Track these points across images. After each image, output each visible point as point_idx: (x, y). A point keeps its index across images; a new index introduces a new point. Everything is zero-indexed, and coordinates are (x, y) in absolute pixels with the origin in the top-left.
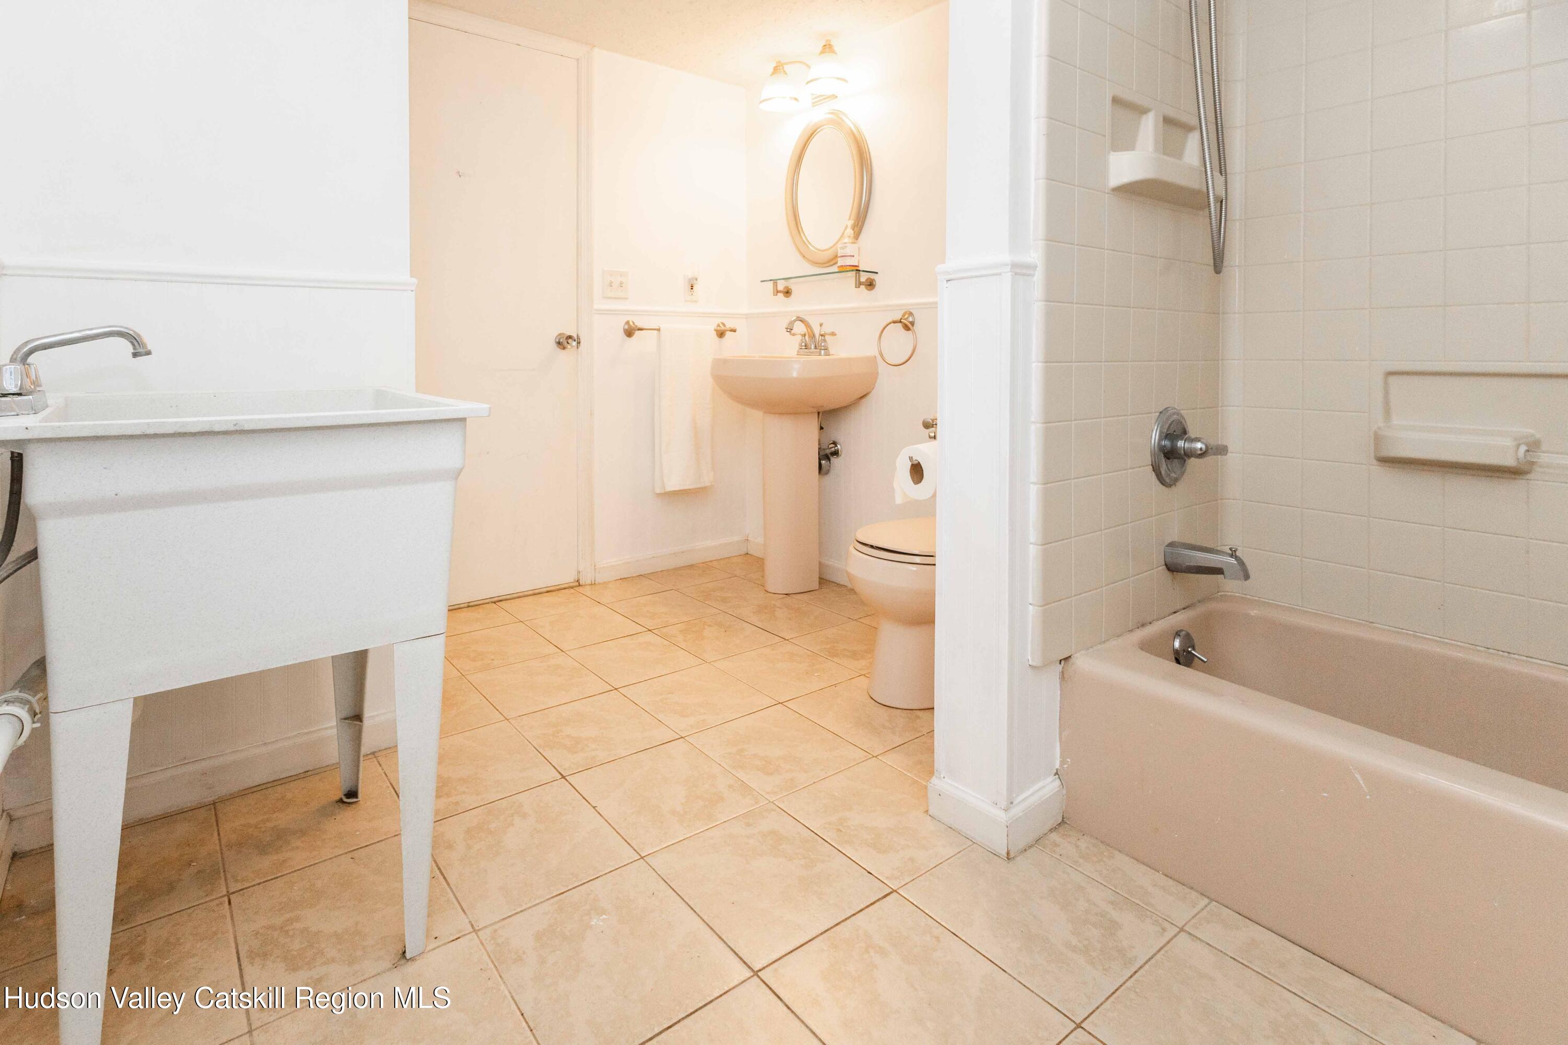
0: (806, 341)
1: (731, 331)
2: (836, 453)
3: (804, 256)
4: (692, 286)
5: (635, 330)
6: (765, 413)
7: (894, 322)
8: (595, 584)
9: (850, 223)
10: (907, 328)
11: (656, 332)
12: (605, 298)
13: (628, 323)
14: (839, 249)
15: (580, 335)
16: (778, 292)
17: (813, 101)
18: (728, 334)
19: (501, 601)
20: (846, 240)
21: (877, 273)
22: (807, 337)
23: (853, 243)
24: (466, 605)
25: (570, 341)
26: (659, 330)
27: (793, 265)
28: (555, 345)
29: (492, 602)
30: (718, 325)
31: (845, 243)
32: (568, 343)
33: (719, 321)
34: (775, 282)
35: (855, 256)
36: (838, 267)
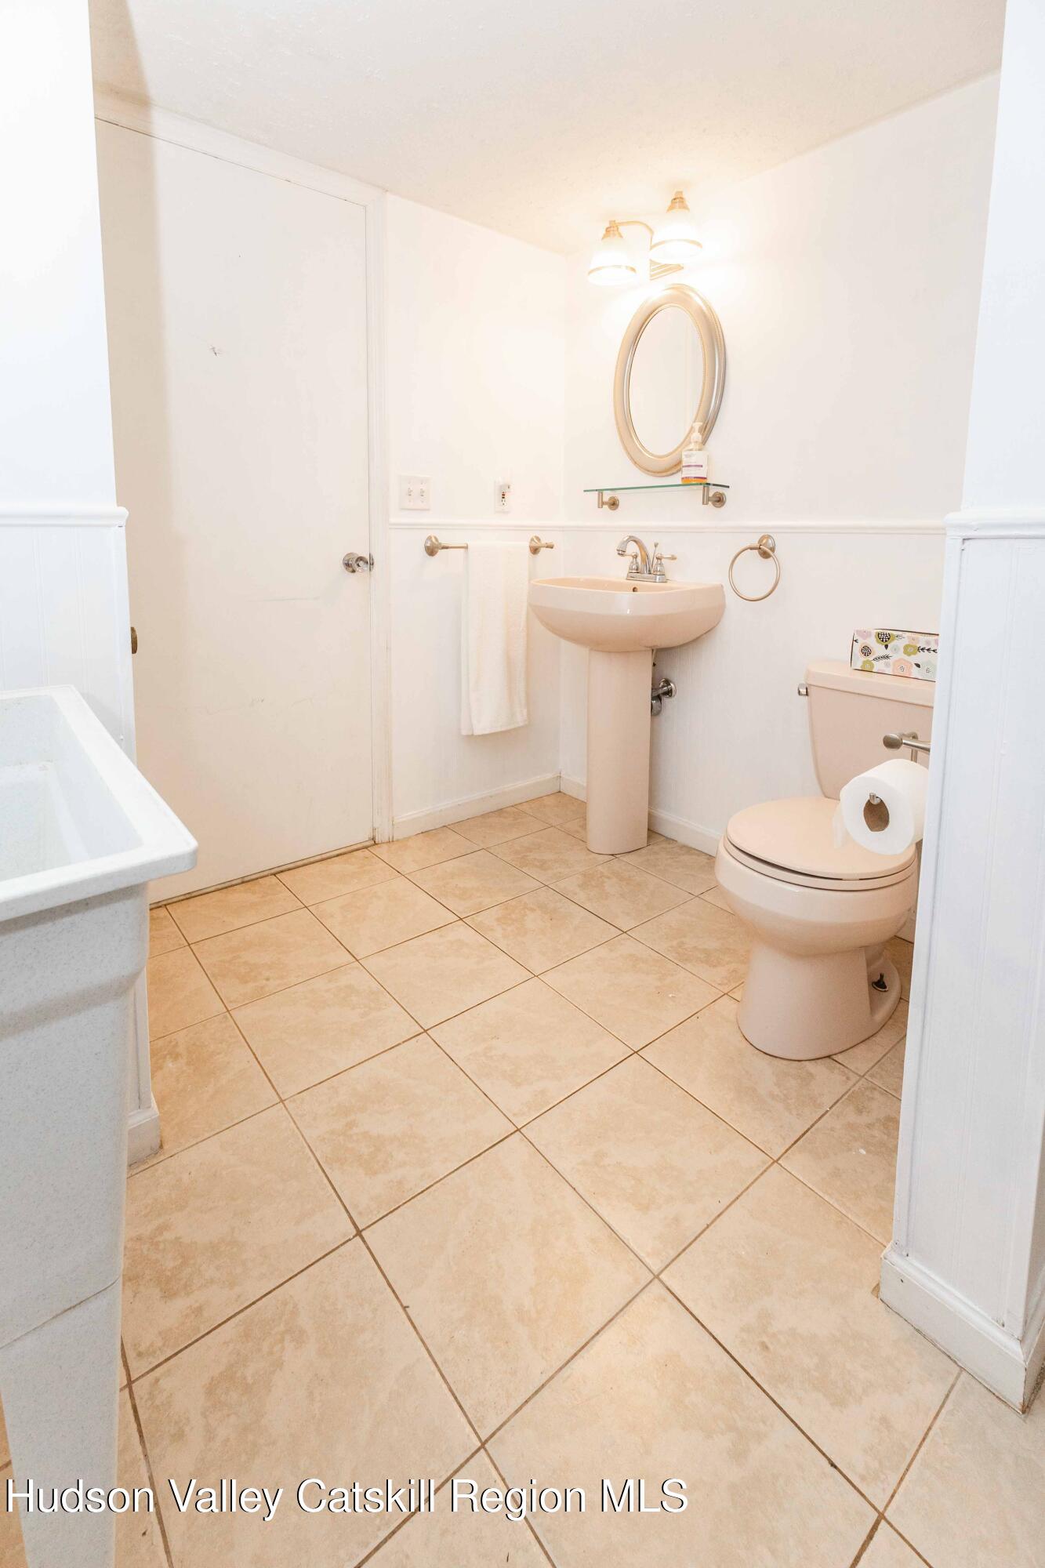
0: (637, 563)
1: (547, 547)
2: (669, 693)
3: (635, 463)
4: (503, 495)
5: (438, 548)
6: (591, 649)
7: (751, 549)
8: (393, 841)
9: (698, 425)
10: (765, 555)
11: (462, 550)
12: (402, 509)
13: (430, 538)
14: (683, 457)
15: (372, 554)
16: (603, 503)
17: (652, 273)
18: (543, 551)
19: (282, 872)
20: (691, 446)
21: (728, 487)
22: (639, 559)
23: (699, 450)
24: (239, 881)
25: (361, 563)
26: (466, 548)
27: (620, 473)
28: (343, 567)
29: (272, 874)
30: (532, 540)
31: (691, 450)
32: (358, 565)
33: (532, 535)
34: (600, 491)
35: (704, 466)
36: (683, 478)
